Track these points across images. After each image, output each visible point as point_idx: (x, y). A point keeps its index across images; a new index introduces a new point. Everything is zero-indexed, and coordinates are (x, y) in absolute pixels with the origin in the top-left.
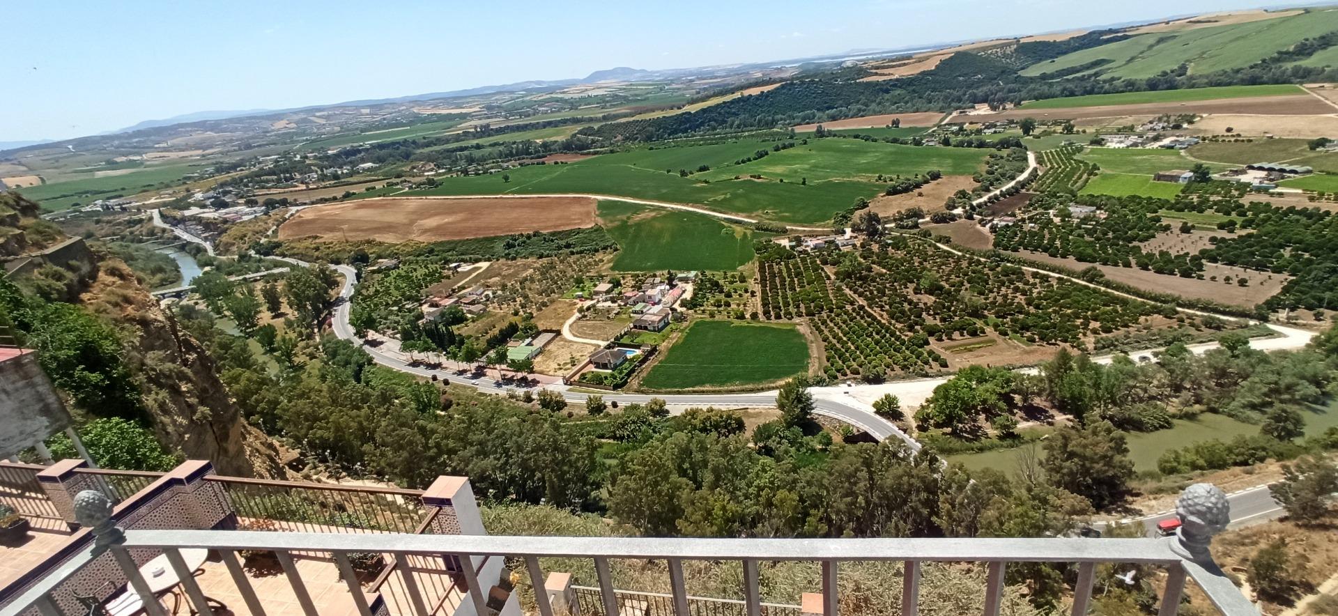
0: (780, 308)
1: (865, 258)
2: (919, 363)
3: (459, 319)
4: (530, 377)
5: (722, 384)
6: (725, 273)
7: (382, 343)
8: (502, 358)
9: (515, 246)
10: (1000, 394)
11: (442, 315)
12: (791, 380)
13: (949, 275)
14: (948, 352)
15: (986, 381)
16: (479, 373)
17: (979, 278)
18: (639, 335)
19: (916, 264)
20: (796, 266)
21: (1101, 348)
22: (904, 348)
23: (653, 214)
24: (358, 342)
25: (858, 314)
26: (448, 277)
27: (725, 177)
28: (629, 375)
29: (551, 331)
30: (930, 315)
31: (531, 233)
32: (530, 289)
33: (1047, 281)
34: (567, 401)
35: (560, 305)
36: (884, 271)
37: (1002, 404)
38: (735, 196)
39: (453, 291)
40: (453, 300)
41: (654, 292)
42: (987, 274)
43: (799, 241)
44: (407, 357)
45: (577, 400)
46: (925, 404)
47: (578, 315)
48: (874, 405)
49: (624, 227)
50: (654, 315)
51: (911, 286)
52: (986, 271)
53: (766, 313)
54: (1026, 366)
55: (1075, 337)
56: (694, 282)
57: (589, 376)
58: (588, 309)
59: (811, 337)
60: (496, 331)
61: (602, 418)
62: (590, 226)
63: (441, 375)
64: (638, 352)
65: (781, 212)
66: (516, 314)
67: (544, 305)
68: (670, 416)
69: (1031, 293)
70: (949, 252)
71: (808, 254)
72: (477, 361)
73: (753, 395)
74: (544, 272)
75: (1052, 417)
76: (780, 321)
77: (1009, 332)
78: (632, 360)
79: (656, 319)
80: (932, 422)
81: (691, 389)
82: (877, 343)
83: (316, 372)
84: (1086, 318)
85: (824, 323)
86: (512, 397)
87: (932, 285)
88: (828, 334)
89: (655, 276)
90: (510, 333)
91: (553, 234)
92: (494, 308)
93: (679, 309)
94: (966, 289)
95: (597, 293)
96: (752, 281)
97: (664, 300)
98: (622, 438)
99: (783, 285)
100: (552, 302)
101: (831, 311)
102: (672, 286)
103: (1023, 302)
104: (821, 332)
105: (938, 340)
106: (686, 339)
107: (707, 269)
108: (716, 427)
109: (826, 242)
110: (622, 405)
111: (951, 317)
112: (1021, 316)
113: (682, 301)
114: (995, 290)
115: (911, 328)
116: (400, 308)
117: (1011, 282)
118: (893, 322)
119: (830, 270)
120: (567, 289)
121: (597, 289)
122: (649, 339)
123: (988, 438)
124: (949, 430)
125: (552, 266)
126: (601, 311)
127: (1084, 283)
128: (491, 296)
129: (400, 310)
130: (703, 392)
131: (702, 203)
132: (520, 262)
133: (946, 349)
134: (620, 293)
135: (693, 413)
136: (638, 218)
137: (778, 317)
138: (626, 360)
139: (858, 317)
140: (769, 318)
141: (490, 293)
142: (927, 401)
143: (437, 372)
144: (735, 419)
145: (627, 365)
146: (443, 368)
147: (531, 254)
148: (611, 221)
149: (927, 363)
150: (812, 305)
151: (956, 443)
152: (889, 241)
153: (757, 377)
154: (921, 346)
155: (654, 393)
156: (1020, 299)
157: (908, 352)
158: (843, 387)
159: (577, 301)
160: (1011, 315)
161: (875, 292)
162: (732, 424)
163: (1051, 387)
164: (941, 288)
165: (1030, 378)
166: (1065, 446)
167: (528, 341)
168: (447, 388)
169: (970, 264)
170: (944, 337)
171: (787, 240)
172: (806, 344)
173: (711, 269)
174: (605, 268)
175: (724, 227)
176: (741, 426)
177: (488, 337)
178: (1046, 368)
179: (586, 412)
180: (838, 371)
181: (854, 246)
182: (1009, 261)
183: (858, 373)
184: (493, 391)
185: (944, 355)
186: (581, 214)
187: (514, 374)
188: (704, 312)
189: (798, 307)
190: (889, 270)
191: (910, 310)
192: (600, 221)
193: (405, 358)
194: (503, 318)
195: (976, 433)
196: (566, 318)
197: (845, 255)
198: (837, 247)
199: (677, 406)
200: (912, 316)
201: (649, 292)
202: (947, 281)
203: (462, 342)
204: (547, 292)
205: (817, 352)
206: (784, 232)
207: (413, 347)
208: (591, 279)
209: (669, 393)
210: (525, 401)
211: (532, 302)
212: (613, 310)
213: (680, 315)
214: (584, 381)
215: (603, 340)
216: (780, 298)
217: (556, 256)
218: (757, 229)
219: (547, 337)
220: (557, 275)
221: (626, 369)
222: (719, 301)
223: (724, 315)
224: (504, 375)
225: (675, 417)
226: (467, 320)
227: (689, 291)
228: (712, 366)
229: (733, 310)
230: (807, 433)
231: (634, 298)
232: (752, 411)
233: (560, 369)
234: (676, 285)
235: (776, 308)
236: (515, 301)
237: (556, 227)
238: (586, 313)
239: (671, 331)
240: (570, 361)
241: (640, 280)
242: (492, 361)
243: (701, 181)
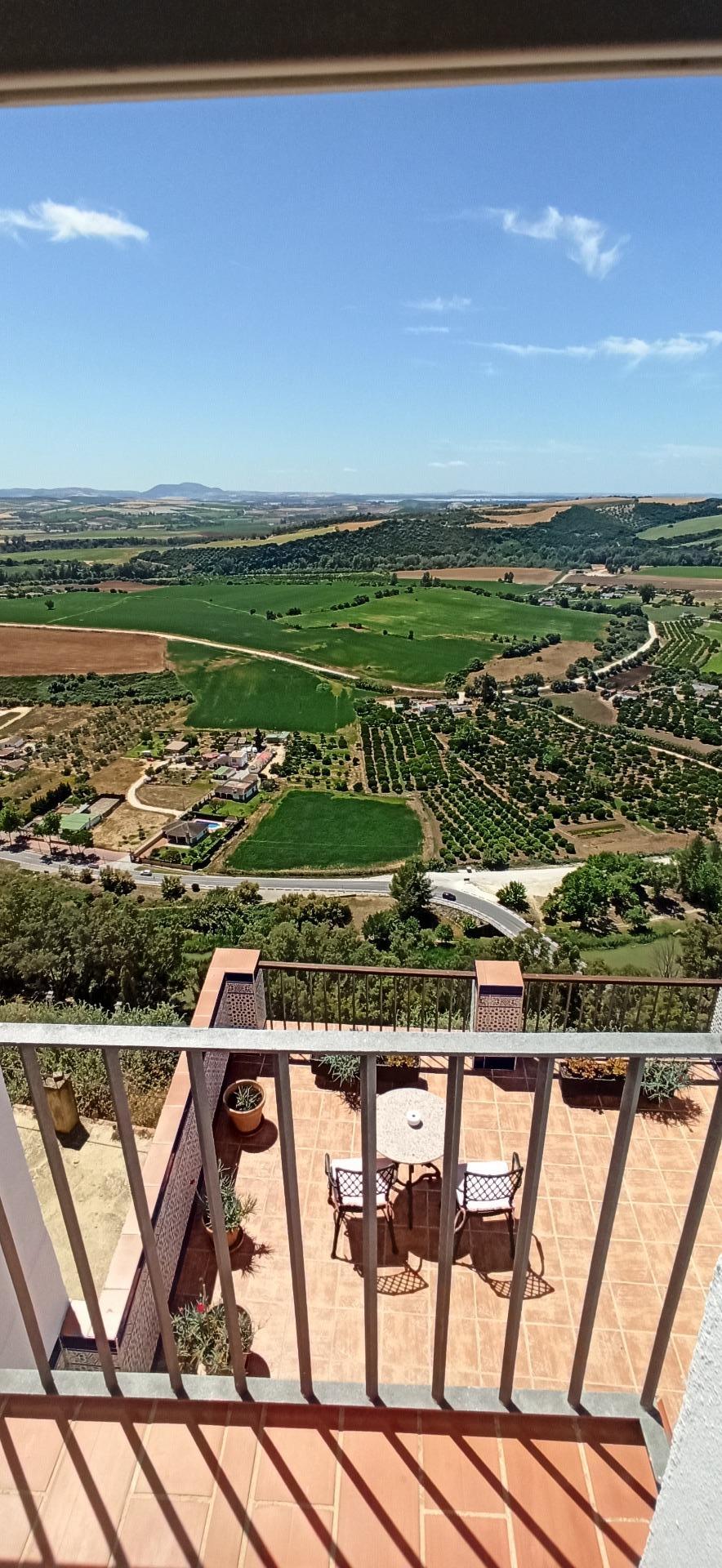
0: (387, 779)
1: (481, 727)
2: (545, 848)
4: (88, 852)
5: (324, 866)
6: (322, 736)
8: (53, 826)
9: (63, 690)
10: (632, 885)
12: (404, 864)
13: (572, 751)
14: (575, 837)
15: (618, 870)
16: (20, 845)
17: (605, 756)
18: (223, 805)
19: (537, 737)
20: (404, 733)
22: (527, 831)
23: (236, 661)
25: (476, 790)
27: (319, 623)
28: (211, 852)
29: (113, 796)
30: (554, 794)
31: (85, 674)
32: (84, 743)
33: (674, 763)
34: (137, 882)
35: (123, 765)
36: (503, 743)
37: (634, 896)
38: (331, 646)
41: (240, 755)
42: (613, 753)
43: (406, 704)
45: (150, 882)
46: (553, 894)
47: (145, 777)
48: (498, 895)
49: (200, 674)
51: (533, 761)
52: (611, 748)
53: (372, 785)
54: (656, 855)
55: (703, 824)
56: (286, 744)
57: (163, 853)
58: (159, 770)
59: (423, 815)
60: (42, 794)
61: (181, 904)
62: (158, 671)
64: (221, 825)
65: (385, 669)
66: (67, 773)
67: (103, 763)
68: (263, 903)
69: (658, 775)
70: (572, 726)
71: (418, 719)
72: (19, 830)
73: (361, 880)
74: (101, 722)
75: (682, 910)
76: (387, 794)
77: (638, 817)
78: (215, 834)
79: (243, 786)
80: (560, 914)
81: (287, 871)
82: (498, 823)
84: (713, 804)
85: (438, 798)
86: (65, 875)
87: (555, 761)
88: (444, 812)
89: (239, 735)
90: (62, 794)
91: (113, 678)
92: (38, 765)
93: (269, 776)
94: (591, 768)
95: (169, 752)
96: (355, 748)
97: (250, 764)
98: (205, 929)
99: (390, 752)
100: (113, 760)
101: (445, 785)
103: (650, 784)
104: (435, 809)
105: (562, 823)
106: (279, 812)
107: (301, 729)
108: (320, 916)
109: (437, 706)
110: (205, 888)
111: (576, 798)
112: (649, 800)
113: (273, 766)
114: (621, 770)
115: (535, 809)
117: (638, 762)
118: (515, 800)
119: (443, 738)
120: (131, 745)
121: (168, 747)
122: (234, 810)
123: (618, 932)
124: (579, 923)
125: (112, 717)
126: (174, 774)
127: (710, 767)
128: (34, 749)
130: (301, 875)
131: (293, 651)
132: (70, 709)
133: (573, 833)
134: (198, 753)
135: (292, 900)
136: (217, 664)
137: (386, 789)
138: (208, 834)
139: (476, 794)
140: (375, 791)
141: (32, 745)
142: (556, 890)
144: (342, 908)
145: (208, 840)
147: (84, 701)
148: (185, 667)
149: (553, 848)
150: (424, 777)
151: (586, 938)
152: (508, 710)
153: (365, 858)
154: (546, 829)
155: (243, 874)
156: (647, 781)
157: (532, 835)
158: (463, 873)
159: (144, 760)
160: (638, 798)
161: (494, 767)
162: (340, 915)
163: (684, 878)
164: (566, 764)
165: (663, 867)
166: (705, 942)
167: (84, 807)
169: (594, 740)
170: (570, 820)
171: (393, 702)
172: (418, 823)
173: (306, 730)
174: (177, 722)
175: (320, 682)
176: (346, 917)
177: (32, 800)
178: (679, 857)
179: (160, 896)
180: (457, 854)
181: (469, 712)
182: (634, 739)
183: (479, 858)
184: (42, 868)
185: (572, 839)
186: (147, 655)
187: (67, 847)
188: (298, 780)
189: (408, 779)
190: (508, 741)
191: (532, 788)
192: (171, 666)
194: (50, 777)
195: (605, 927)
196: (131, 782)
197: (460, 722)
198: (450, 713)
199: (272, 891)
200: (535, 796)
201: (234, 754)
202: (570, 757)
203: (2, 806)
204: (106, 748)
205: (431, 831)
206: (389, 692)
208: (161, 734)
209: (262, 875)
210: (83, 882)
211: (87, 759)
212: (190, 773)
213: (270, 783)
214: (157, 858)
215: (178, 809)
216: (387, 768)
217: (115, 704)
218: (357, 686)
219: (108, 803)
220: (119, 728)
221: (208, 845)
222: (318, 768)
223: (323, 785)
224: (55, 849)
225: (270, 905)
226: (3, 778)
227: (280, 755)
228: (311, 845)
229: (334, 780)
230: (424, 926)
231: (215, 760)
232: (361, 899)
233: (126, 843)
234: (265, 747)
235: (383, 779)
236: (66, 758)
237: (116, 669)
238: (156, 776)
239: (261, 802)
240: (138, 833)
241: (221, 739)
242: (39, 831)
243: (291, 627)
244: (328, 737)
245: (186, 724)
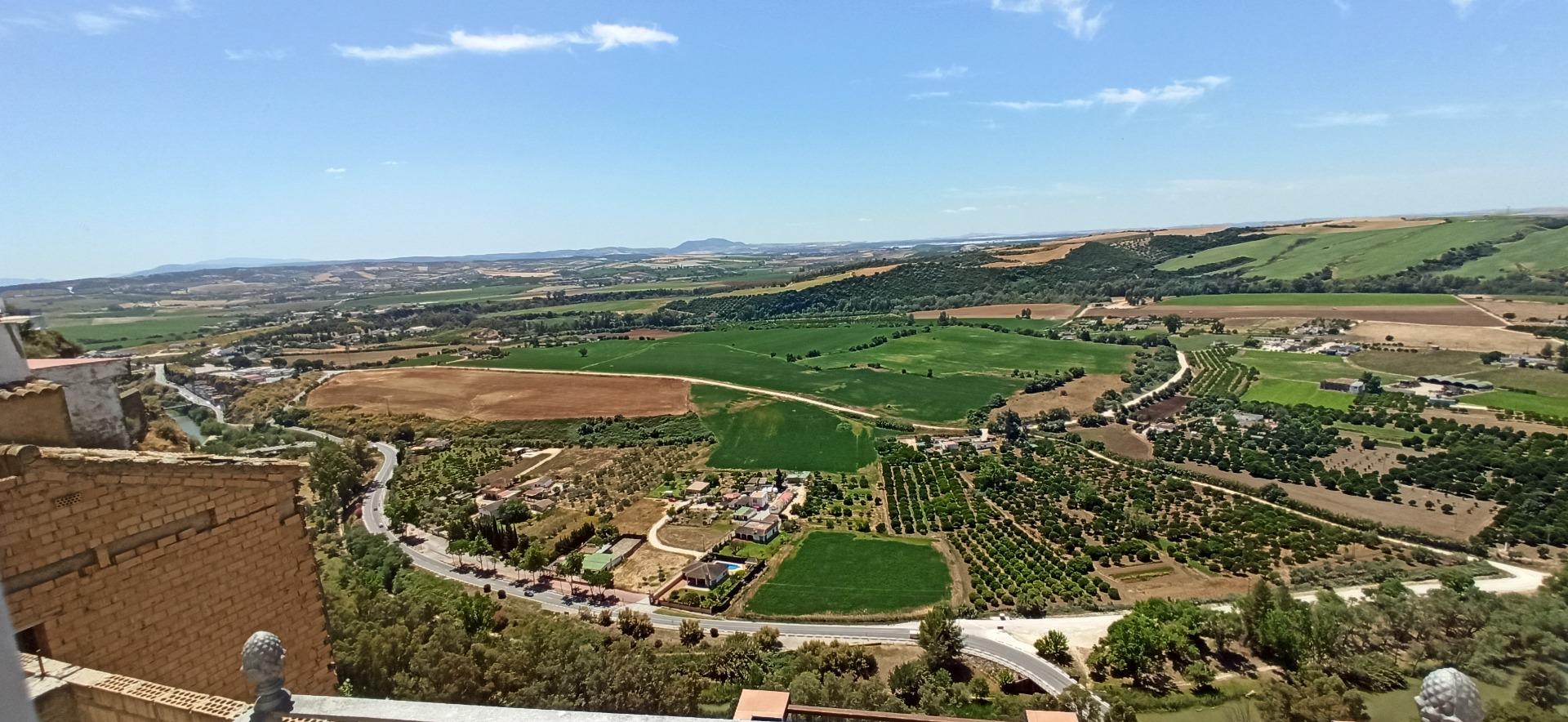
0: (911, 519)
1: (1006, 464)
2: (1085, 593)
3: (522, 516)
4: (608, 593)
5: (847, 611)
6: (843, 475)
7: (422, 541)
8: (575, 566)
9: (592, 432)
10: (1190, 636)
11: (502, 509)
12: (931, 610)
13: (1107, 487)
14: (1117, 581)
15: (1171, 619)
16: (544, 585)
17: (1144, 492)
18: (743, 546)
19: (1067, 473)
20: (926, 471)
21: (1301, 581)
22: (1064, 574)
23: (757, 402)
24: (393, 537)
25: (1005, 530)
26: (510, 464)
27: (839, 364)
28: (731, 595)
29: (635, 536)
30: (1090, 534)
31: (613, 417)
32: (609, 484)
33: (1223, 499)
34: (655, 625)
35: (646, 505)
36: (1031, 480)
37: (1193, 649)
38: (851, 386)
39: (516, 481)
40: (514, 493)
41: (761, 494)
42: (1151, 488)
43: (928, 441)
44: (454, 559)
45: (668, 625)
46: (1099, 646)
47: (667, 518)
48: (1037, 645)
49: (721, 418)
50: (761, 522)
51: (1065, 499)
52: (1149, 484)
53: (895, 525)
54: (1214, 602)
55: (1266, 566)
56: (806, 484)
57: (682, 595)
58: (680, 511)
59: (950, 557)
60: (567, 533)
61: (699, 650)
62: (682, 413)
63: (496, 586)
64: (741, 567)
65: (905, 407)
66: (592, 513)
67: (626, 503)
68: (784, 650)
69: (1206, 512)
70: (1104, 461)
71: (940, 457)
72: (543, 570)
73: (886, 627)
74: (626, 464)
75: (1253, 667)
76: (912, 535)
77: (1188, 559)
78: (735, 577)
79: (764, 527)
80: (1108, 669)
81: (808, 616)
82: (1031, 566)
83: (336, 574)
84: (1274, 544)
85: (965, 540)
86: (585, 617)
87: (1088, 499)
88: (972, 554)
89: (760, 475)
90: (584, 535)
91: (639, 420)
92: (565, 504)
93: (790, 517)
94: (1130, 505)
95: (691, 493)
96: (876, 487)
97: (771, 504)
98: (723, 677)
99: (912, 491)
100: (636, 500)
101: (972, 525)
102: (781, 489)
103: (1198, 523)
104: (962, 551)
105: (1103, 565)
106: (800, 553)
107: (821, 470)
108: (843, 666)
109: (960, 444)
110: (723, 633)
111: (1116, 538)
112: (1199, 540)
113: (794, 506)
114: (1163, 507)
115: (1070, 550)
116: (449, 498)
117: (1181, 498)
118: (1048, 541)
119: (967, 477)
120: (654, 486)
122: (754, 551)
123: (1179, 692)
124: (1131, 680)
125: (636, 458)
126: (695, 514)
127: (1265, 502)
128: (562, 489)
129: (448, 502)
130: (823, 621)
131: (813, 393)
132: (597, 450)
133: (1116, 576)
134: (719, 494)
135: (814, 648)
136: (739, 406)
137: (910, 530)
138: (727, 576)
139: (1006, 534)
140: (898, 532)
141: (560, 486)
142: (1101, 641)
143: (490, 581)
144: (866, 658)
145: (728, 582)
146: (498, 577)
147: (611, 442)
148: (708, 409)
149: (1094, 593)
150: (950, 517)
151: (1142, 698)
152: (1034, 446)
153: (890, 603)
154: (1085, 573)
155: (763, 619)
156: (1194, 519)
157: (1069, 579)
158: (995, 621)
159: (666, 501)
160: (1186, 537)
161: (1023, 505)
162: (865, 664)
163: (1250, 629)
164: (1100, 502)
165: (1224, 616)
166: (1289, 706)
167: (606, 547)
168: (503, 602)
169: (1130, 475)
171: (914, 440)
172: (945, 565)
173: (826, 469)
174: (699, 463)
175: (839, 421)
176: (871, 668)
177: (557, 539)
178: (1241, 605)
179: (677, 641)
180: (988, 599)
181: (993, 449)
182: (1175, 474)
183: (1012, 604)
184: (562, 609)
185: (1114, 584)
186: (672, 398)
187: (588, 588)
188: (820, 521)
189: (933, 519)
190: (1037, 479)
191: (1066, 527)
192: (694, 408)
193: (451, 561)
194: (575, 517)
195: (1162, 687)
196: (653, 521)
197: (984, 459)
198: (973, 450)
199: (793, 638)
200: (1070, 537)
201: (754, 495)
202: (1105, 494)
203: (525, 545)
204: (630, 488)
205: (959, 574)
206: (910, 430)
207: (466, 548)
208: (683, 475)
209: (782, 620)
210: (601, 624)
211: (611, 499)
212: (710, 513)
213: (791, 524)
214: (676, 601)
215: (699, 551)
216: (910, 508)
217: (640, 445)
218: (878, 425)
219: (627, 545)
220: (642, 469)
221: (728, 588)
222: (838, 509)
223: (844, 526)
224: (576, 589)
225: (790, 652)
226: (531, 518)
227: (801, 495)
228: (833, 589)
229: (855, 520)
230: (956, 679)
231: (735, 501)
232: (886, 648)
233: (646, 584)
234: (786, 487)
235: (907, 519)
236: (590, 497)
237: (643, 411)
238: (677, 516)
239: (782, 543)
240: (658, 574)
241: (742, 480)
242: (563, 571)
243: (811, 368)
244: (848, 477)
245: (709, 464)
